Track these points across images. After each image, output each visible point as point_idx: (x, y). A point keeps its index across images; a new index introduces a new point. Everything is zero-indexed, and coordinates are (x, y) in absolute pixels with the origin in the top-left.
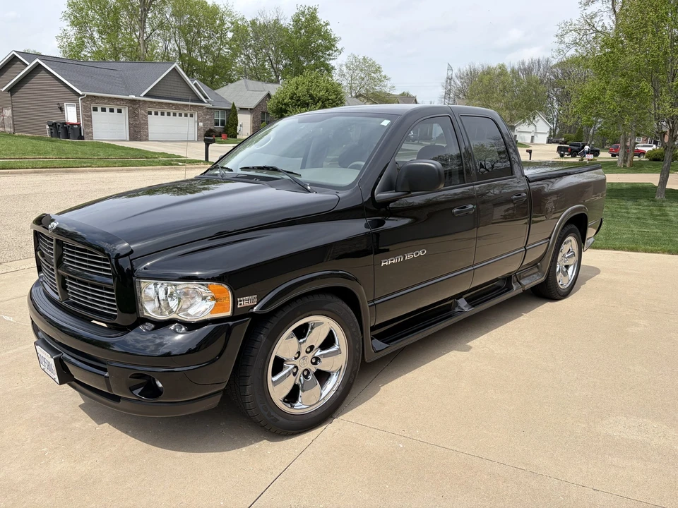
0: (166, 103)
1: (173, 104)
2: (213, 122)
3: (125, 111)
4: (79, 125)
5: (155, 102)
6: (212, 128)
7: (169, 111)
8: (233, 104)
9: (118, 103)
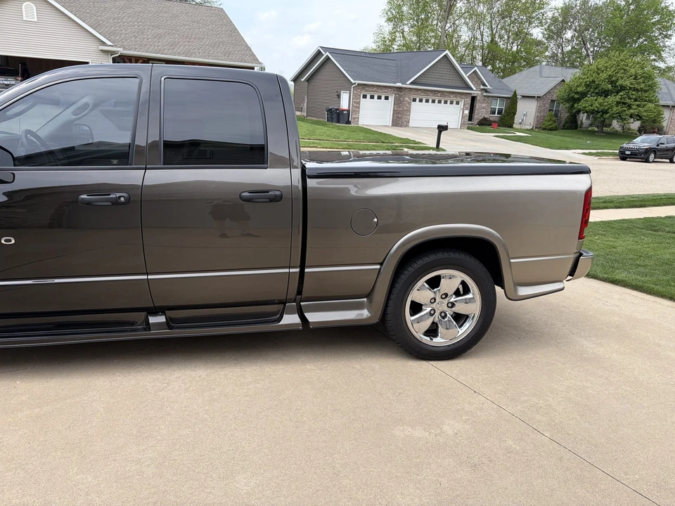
0: (431, 91)
1: (439, 92)
2: (489, 110)
3: (392, 99)
4: (348, 111)
5: (420, 90)
6: (486, 116)
7: (434, 98)
8: (515, 92)
9: (386, 91)
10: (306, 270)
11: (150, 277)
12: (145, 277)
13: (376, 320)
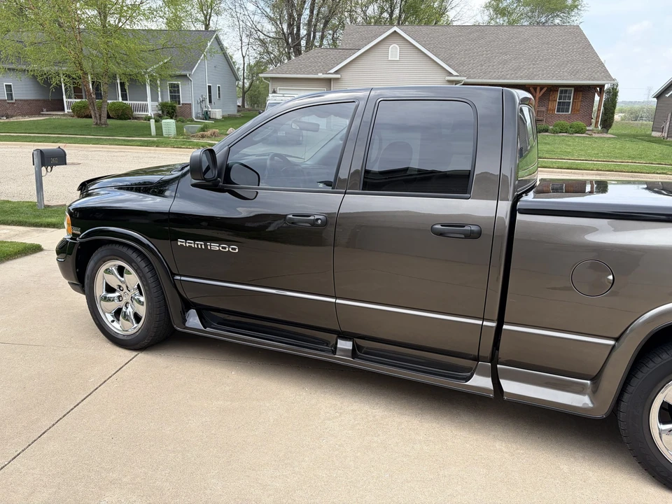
10: (505, 327)
11: (338, 301)
12: (333, 300)
13: (601, 413)
